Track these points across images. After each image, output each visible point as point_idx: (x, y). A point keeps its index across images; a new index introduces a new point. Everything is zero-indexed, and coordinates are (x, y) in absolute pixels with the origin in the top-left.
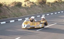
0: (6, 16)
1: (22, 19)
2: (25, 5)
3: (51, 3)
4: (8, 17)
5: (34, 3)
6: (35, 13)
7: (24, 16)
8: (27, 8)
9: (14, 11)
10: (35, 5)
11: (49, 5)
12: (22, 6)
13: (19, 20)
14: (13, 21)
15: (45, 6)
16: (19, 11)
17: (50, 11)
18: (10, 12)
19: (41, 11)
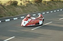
0: (2, 15)
1: (18, 18)
2: (21, 4)
3: (47, 2)
4: (4, 16)
5: (29, 2)
6: (31, 12)
7: (19, 15)
8: (22, 7)
9: (9, 10)
10: (31, 4)
11: (45, 4)
12: (18, 5)
13: (14, 19)
14: (9, 20)
15: (41, 5)
16: (15, 10)
17: (46, 10)
18: (6, 11)
19: (36, 10)
